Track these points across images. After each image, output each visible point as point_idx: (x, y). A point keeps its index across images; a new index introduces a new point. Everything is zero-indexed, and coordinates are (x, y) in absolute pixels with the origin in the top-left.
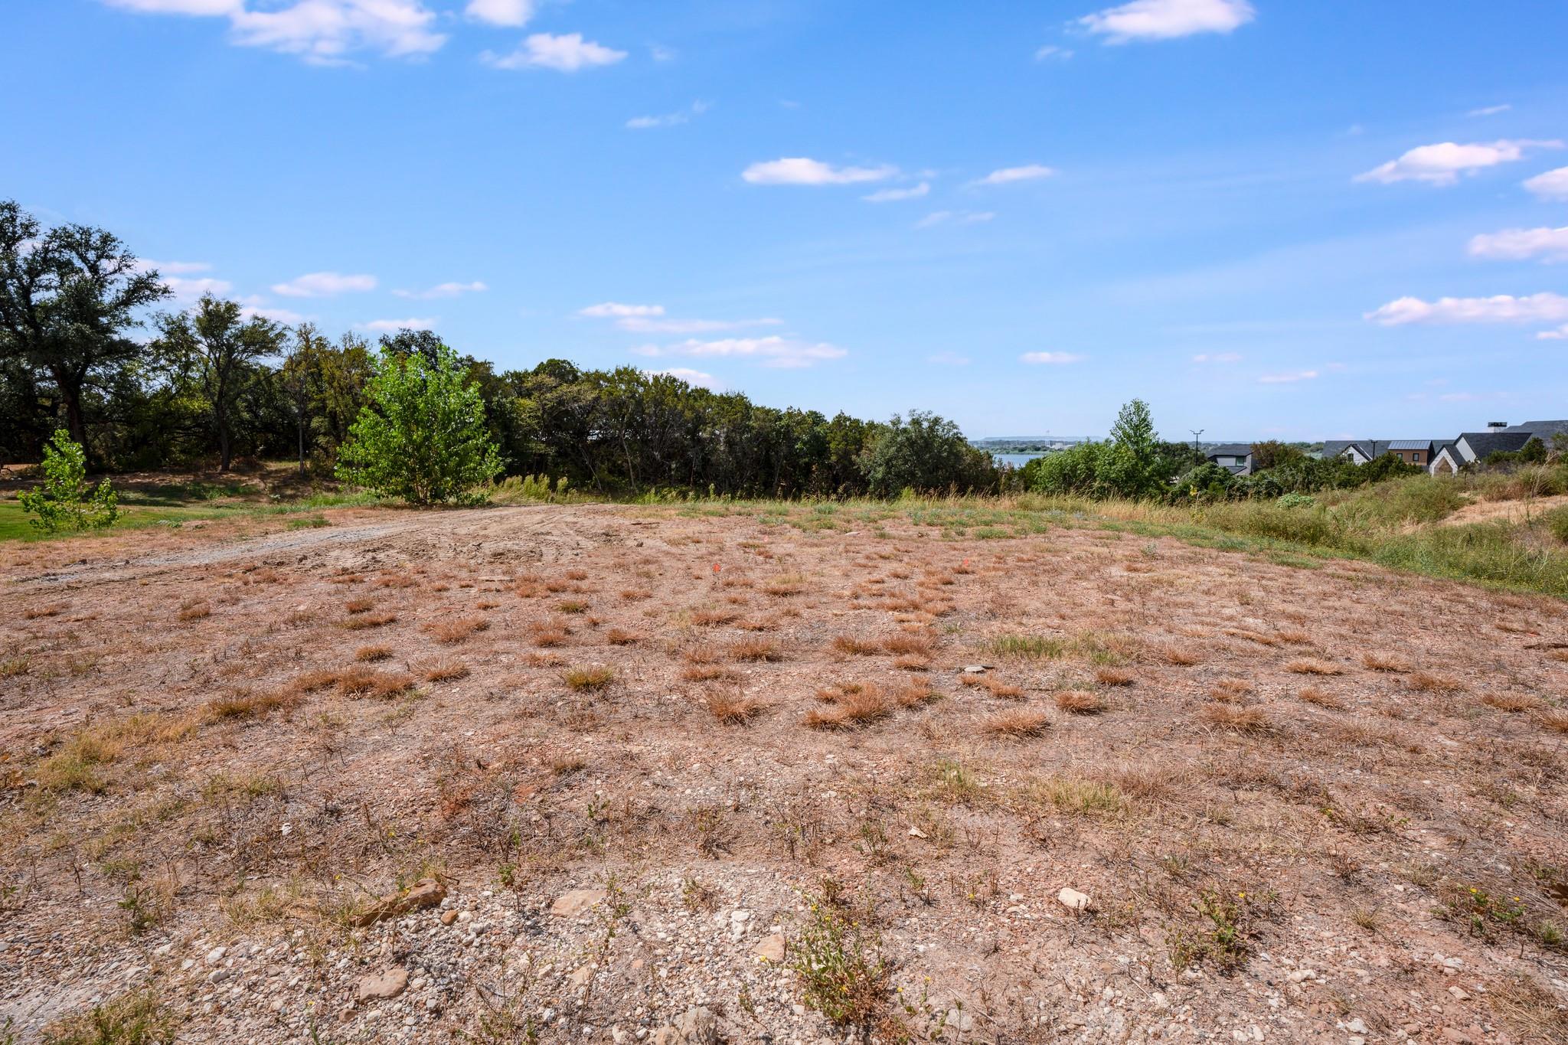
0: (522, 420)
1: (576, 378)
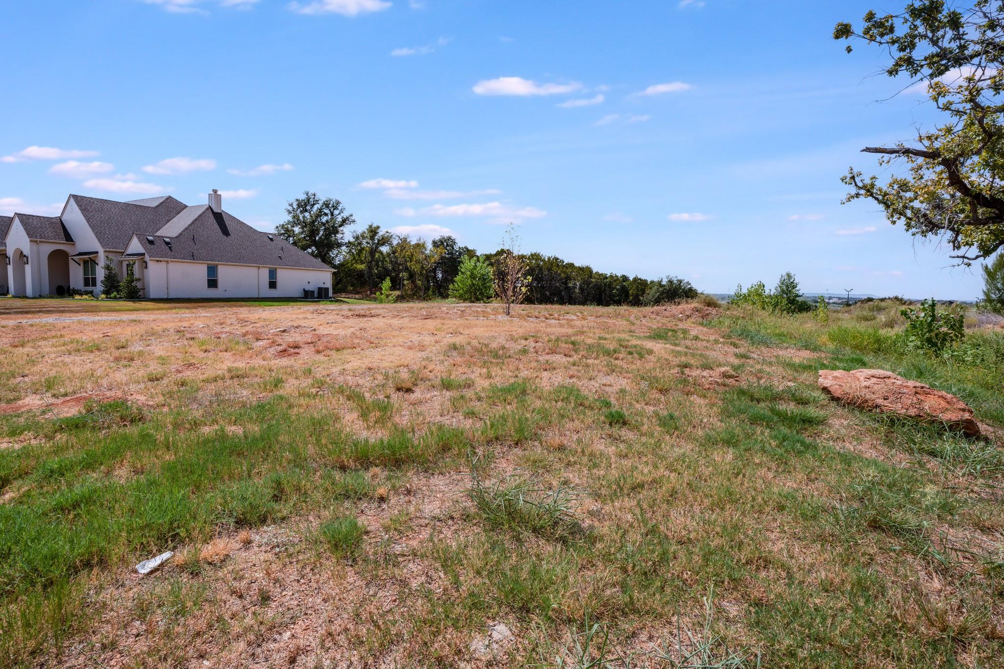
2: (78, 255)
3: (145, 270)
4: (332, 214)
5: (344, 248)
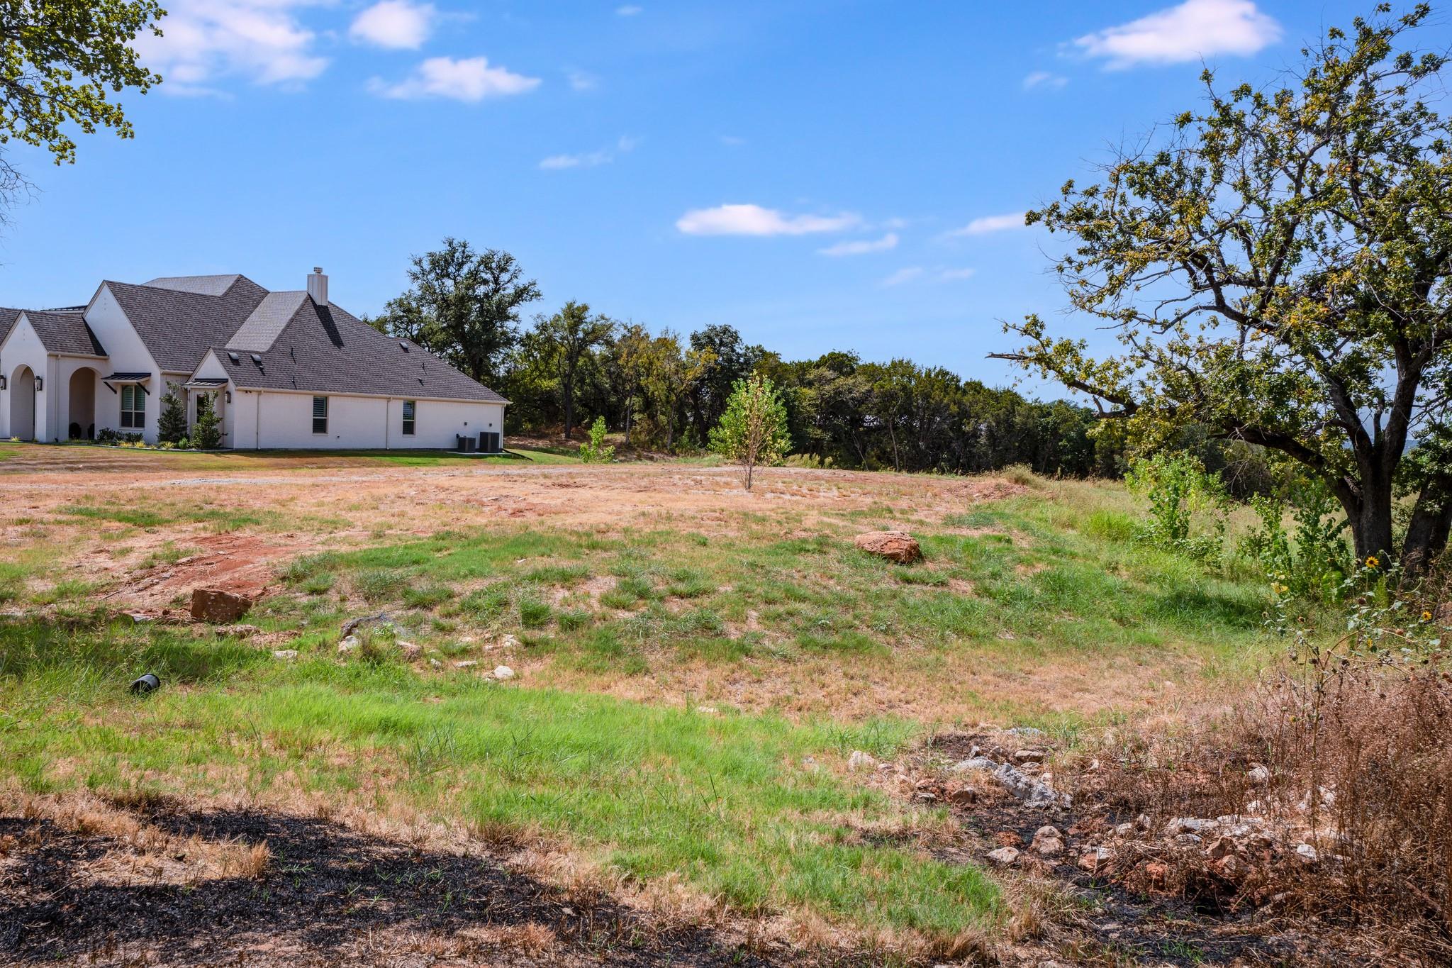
0: (803, 407)
1: (853, 371)
2: (113, 377)
3: (227, 406)
4: (496, 281)
5: (517, 349)
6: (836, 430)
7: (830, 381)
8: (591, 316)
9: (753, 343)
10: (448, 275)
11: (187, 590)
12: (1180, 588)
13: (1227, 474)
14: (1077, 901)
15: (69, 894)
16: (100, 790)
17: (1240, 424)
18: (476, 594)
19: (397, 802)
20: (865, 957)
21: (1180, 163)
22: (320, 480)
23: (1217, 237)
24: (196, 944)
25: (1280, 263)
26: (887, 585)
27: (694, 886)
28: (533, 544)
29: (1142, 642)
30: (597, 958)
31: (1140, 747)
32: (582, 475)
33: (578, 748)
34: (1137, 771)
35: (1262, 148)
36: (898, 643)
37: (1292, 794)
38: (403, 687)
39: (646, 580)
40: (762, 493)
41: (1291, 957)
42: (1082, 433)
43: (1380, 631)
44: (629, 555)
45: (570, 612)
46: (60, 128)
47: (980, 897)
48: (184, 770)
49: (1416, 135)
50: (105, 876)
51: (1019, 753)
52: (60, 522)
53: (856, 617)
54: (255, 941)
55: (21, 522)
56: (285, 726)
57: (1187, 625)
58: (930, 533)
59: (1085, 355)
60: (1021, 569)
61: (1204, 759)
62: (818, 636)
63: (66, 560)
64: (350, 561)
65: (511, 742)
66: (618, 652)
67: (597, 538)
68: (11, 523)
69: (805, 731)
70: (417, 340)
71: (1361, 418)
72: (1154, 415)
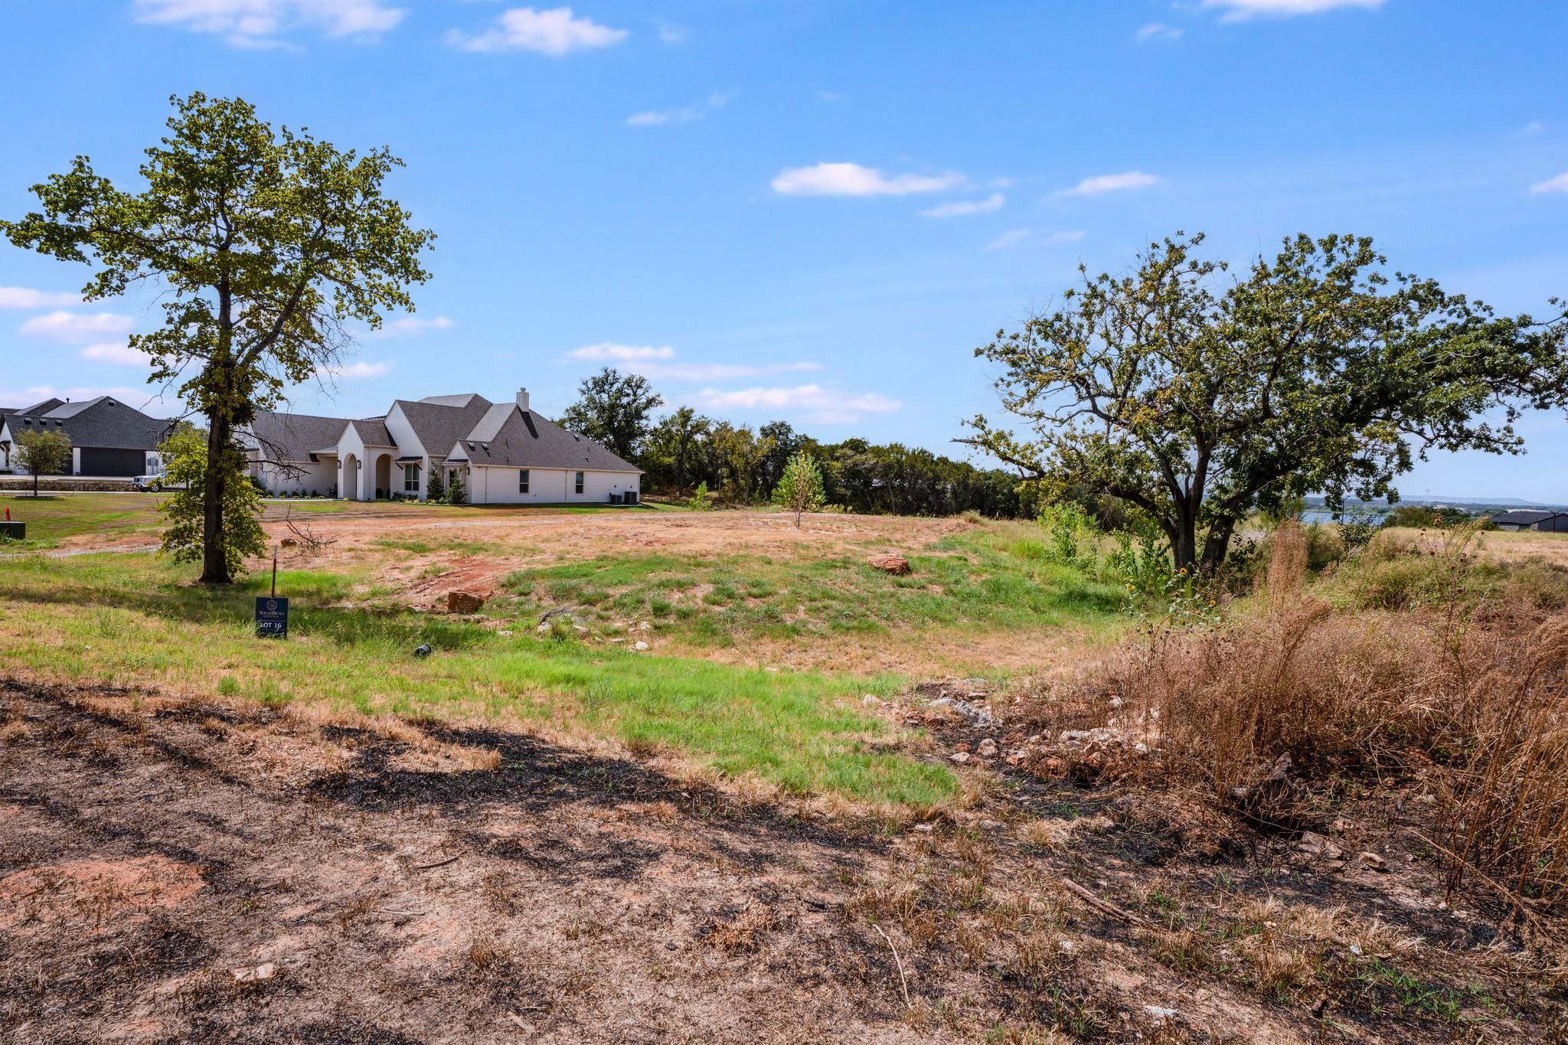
0: (833, 474)
1: (865, 450)
2: (401, 459)
3: (468, 476)
4: (635, 394)
5: (648, 437)
6: (854, 488)
7: (850, 457)
8: (696, 417)
9: (800, 433)
10: (604, 391)
11: (445, 592)
12: (1071, 588)
13: (1100, 516)
14: (1004, 784)
15: (386, 776)
16: (399, 714)
17: (1108, 484)
18: (625, 595)
19: (576, 726)
20: (873, 821)
21: (1068, 320)
22: (524, 523)
23: (1092, 367)
24: (460, 808)
25: (1129, 384)
26: (888, 588)
27: (764, 779)
28: (659, 563)
29: (1048, 622)
30: (704, 823)
31: (1045, 689)
32: (690, 519)
33: (691, 694)
34: (1043, 703)
35: (1116, 313)
36: (895, 626)
37: (1135, 714)
38: (578, 655)
39: (732, 586)
40: (807, 530)
41: (1129, 810)
42: (1011, 490)
43: (1187, 613)
44: (721, 571)
45: (683, 607)
46: (375, 308)
47: (945, 784)
48: (448, 704)
49: (1203, 309)
50: (406, 765)
51: (971, 694)
52: (371, 550)
53: (867, 609)
54: (494, 808)
55: (350, 550)
56: (506, 678)
57: (1075, 611)
58: (915, 555)
59: (1013, 440)
60: (973, 577)
61: (1084, 694)
62: (844, 622)
63: (375, 574)
64: (543, 575)
65: (647, 690)
66: (714, 633)
67: (701, 559)
68: (345, 550)
69: (836, 683)
70: (585, 433)
71: (1178, 480)
72: (1056, 479)
